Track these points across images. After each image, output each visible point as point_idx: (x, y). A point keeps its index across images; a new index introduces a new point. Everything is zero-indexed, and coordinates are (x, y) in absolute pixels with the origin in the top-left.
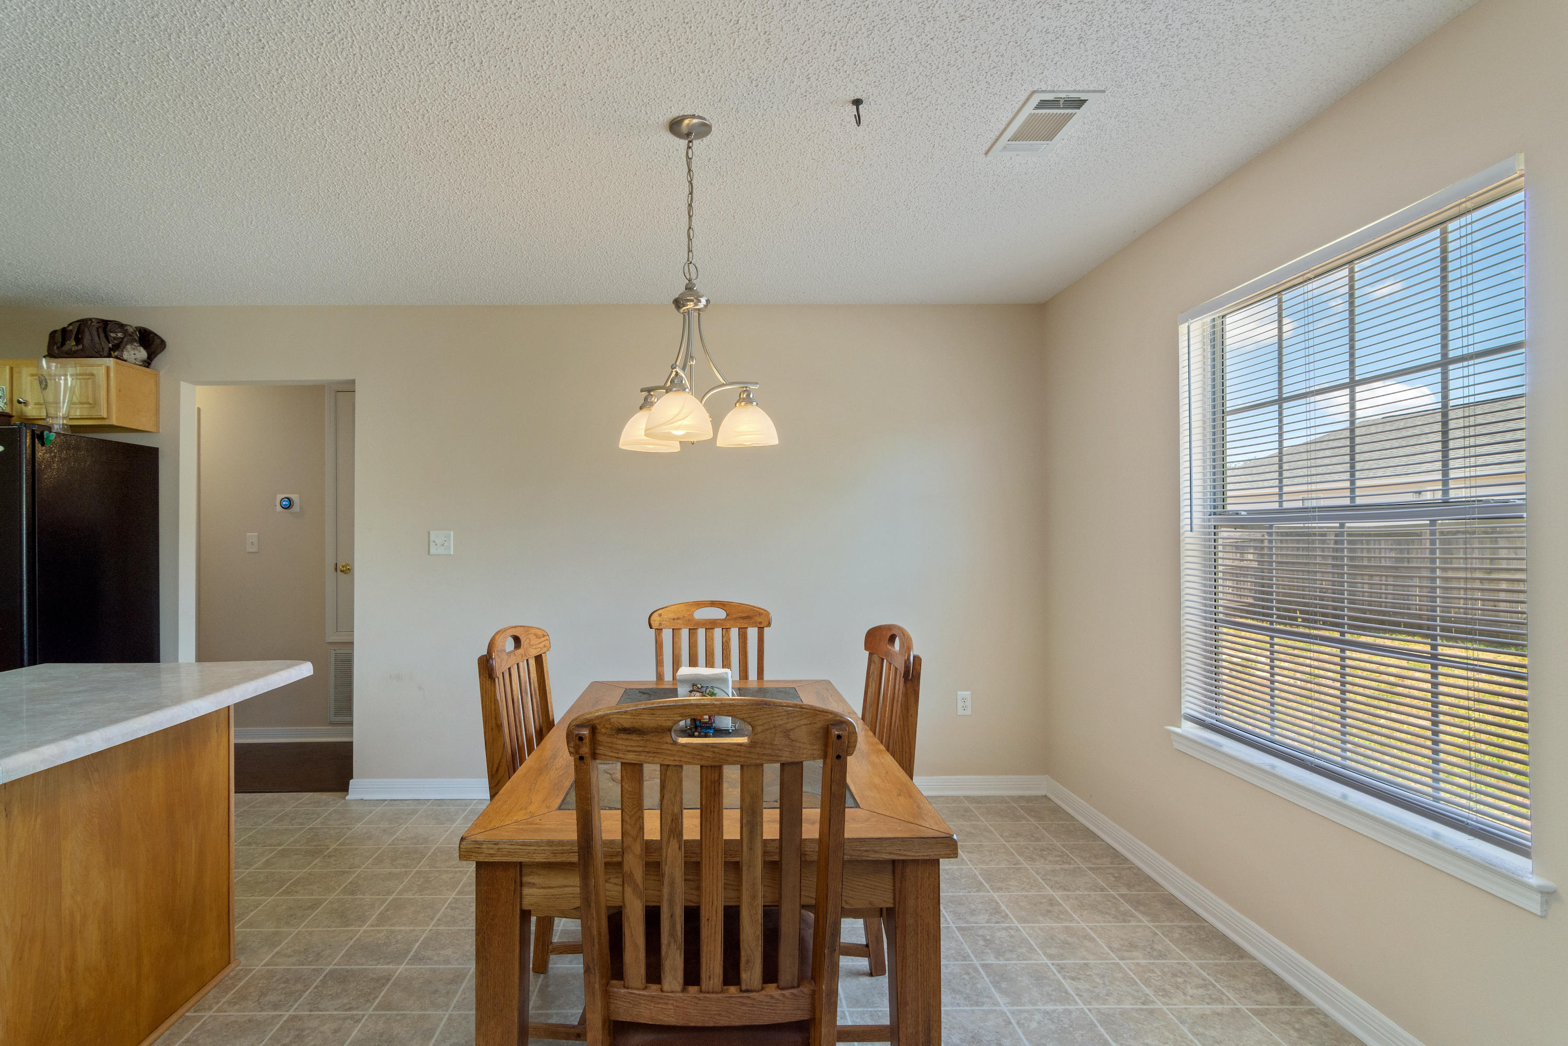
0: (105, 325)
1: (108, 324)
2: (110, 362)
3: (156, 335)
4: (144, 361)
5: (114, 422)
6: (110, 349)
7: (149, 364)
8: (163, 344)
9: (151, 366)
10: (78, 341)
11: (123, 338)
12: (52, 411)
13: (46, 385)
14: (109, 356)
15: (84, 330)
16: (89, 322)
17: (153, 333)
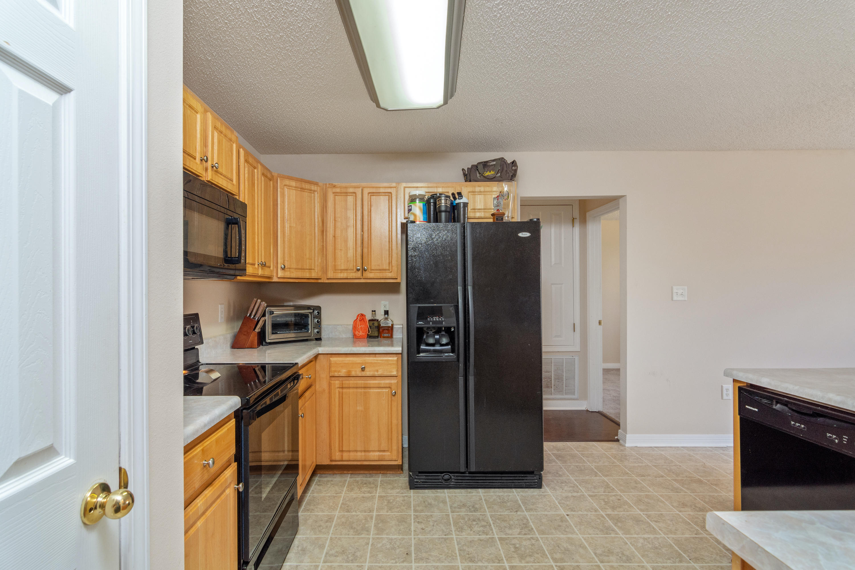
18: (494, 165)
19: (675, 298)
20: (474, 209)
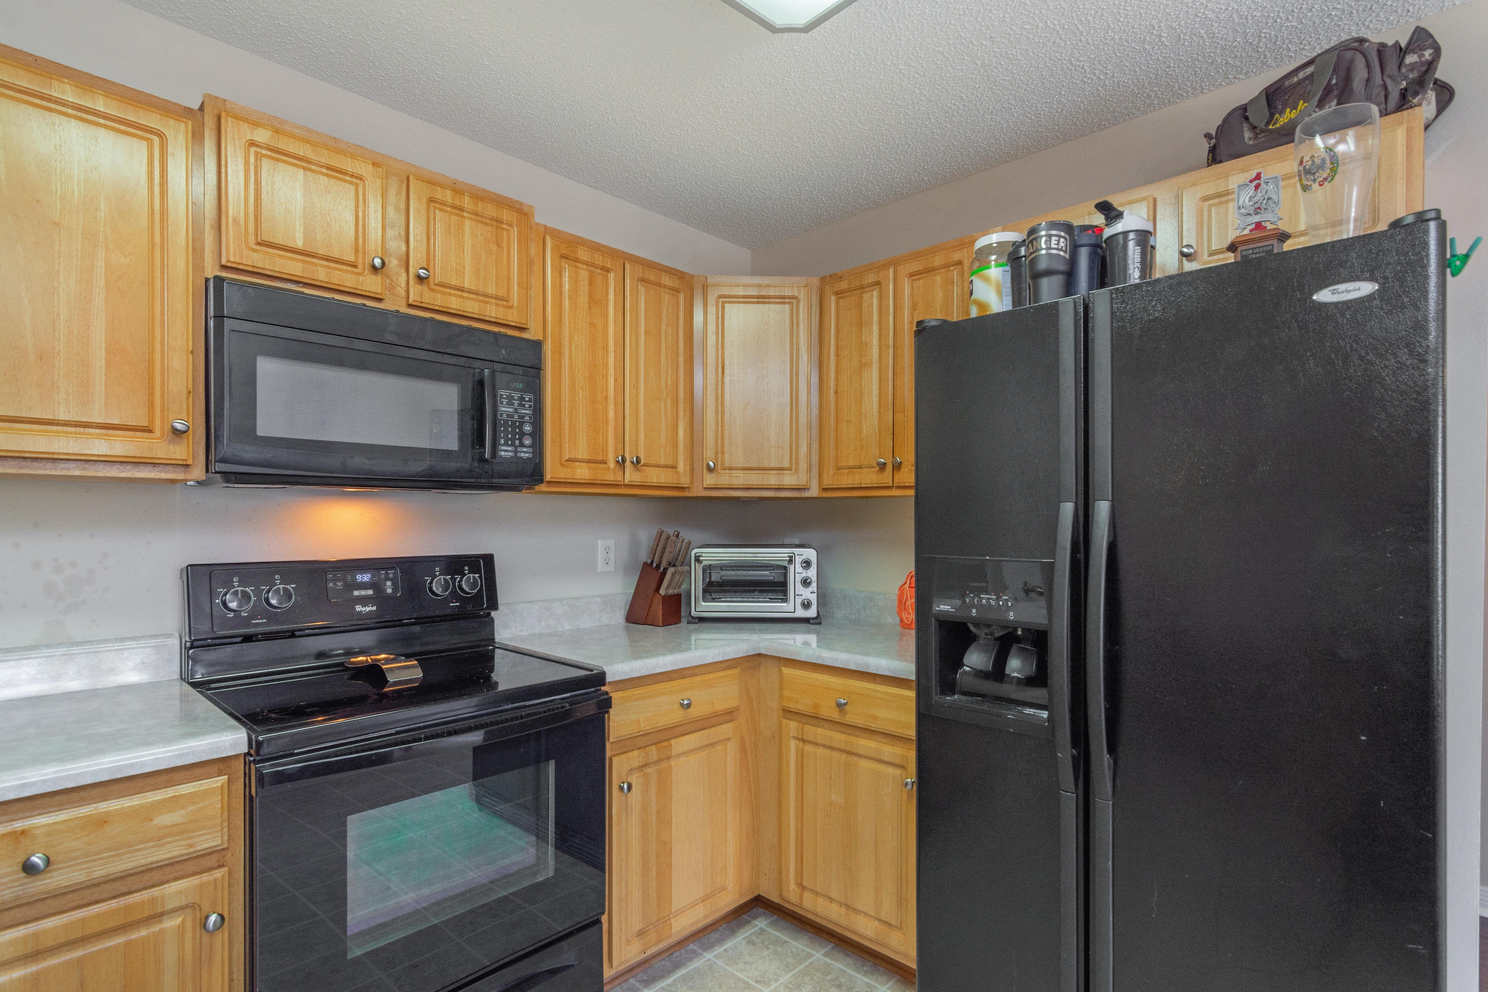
18: (1312, 75)
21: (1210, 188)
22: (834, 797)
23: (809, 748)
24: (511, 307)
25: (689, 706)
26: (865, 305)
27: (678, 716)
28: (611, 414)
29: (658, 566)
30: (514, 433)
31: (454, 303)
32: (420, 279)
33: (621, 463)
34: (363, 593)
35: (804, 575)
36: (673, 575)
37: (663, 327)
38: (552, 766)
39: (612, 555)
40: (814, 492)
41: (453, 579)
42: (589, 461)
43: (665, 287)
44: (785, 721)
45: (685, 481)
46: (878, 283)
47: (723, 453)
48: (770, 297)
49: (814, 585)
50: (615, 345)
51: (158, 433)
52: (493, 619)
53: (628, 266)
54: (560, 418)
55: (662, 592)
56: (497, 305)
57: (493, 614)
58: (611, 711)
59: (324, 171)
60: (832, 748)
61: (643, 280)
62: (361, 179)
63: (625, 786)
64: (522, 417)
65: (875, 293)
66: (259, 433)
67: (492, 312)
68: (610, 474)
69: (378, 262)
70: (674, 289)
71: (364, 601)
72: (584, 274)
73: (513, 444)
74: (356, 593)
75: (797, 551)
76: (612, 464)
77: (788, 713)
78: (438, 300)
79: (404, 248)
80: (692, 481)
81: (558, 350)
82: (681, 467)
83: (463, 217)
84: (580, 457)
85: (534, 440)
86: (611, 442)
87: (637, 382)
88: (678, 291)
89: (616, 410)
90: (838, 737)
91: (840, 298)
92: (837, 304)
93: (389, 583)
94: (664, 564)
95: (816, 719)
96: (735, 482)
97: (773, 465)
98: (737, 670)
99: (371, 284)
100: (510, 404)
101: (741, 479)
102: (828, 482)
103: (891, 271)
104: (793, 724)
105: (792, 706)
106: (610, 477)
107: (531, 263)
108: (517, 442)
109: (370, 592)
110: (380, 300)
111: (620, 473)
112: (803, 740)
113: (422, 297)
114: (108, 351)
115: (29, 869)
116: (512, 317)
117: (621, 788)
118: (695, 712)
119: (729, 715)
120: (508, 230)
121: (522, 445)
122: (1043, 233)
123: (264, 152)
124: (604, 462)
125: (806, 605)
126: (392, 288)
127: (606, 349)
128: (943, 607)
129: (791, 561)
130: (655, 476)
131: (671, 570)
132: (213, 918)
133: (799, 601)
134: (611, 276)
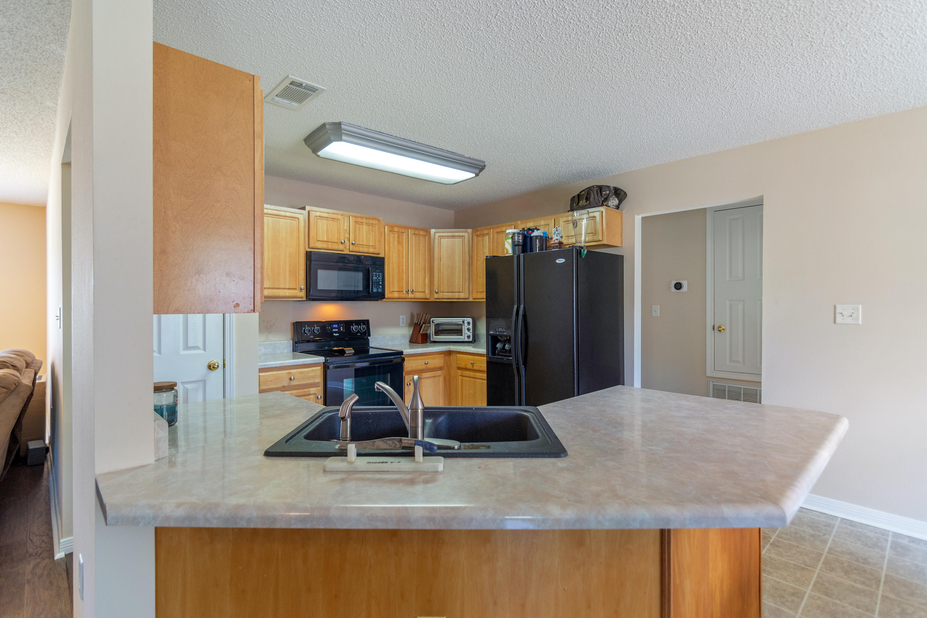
0: (600, 188)
1: (602, 188)
2: (602, 209)
3: (621, 190)
4: (616, 206)
5: (605, 242)
6: (603, 201)
7: (618, 207)
8: (625, 194)
9: (620, 208)
10: (587, 199)
11: (609, 194)
12: (578, 240)
13: (577, 225)
14: (602, 205)
15: (590, 193)
16: (592, 188)
17: (620, 189)
19: (839, 319)
20: (568, 236)
21: (565, 219)
22: (471, 392)
23: (464, 378)
24: (376, 248)
25: (427, 363)
26: (484, 240)
27: (424, 367)
28: (404, 276)
29: (420, 324)
30: (377, 285)
31: (361, 249)
32: (352, 244)
33: (407, 292)
34: (335, 330)
35: (468, 327)
36: (425, 327)
37: (421, 248)
38: (389, 375)
39: (405, 321)
40: (471, 300)
41: (358, 327)
42: (398, 292)
43: (421, 235)
44: (458, 371)
45: (428, 296)
46: (488, 234)
47: (440, 287)
48: (455, 236)
49: (471, 330)
50: (406, 255)
51: (298, 289)
52: (369, 339)
53: (409, 230)
54: (389, 279)
55: (421, 332)
56: (372, 248)
57: (369, 338)
58: (405, 362)
59: (331, 219)
60: (470, 377)
61: (414, 234)
62: (339, 220)
63: (409, 384)
64: (379, 280)
65: (487, 237)
66: (318, 289)
67: (371, 250)
68: (404, 295)
69: (343, 241)
70: (424, 235)
71: (336, 332)
72: (396, 235)
73: (377, 288)
74: (334, 330)
75: (465, 319)
76: (405, 292)
77: (459, 368)
78: (357, 249)
79: (349, 236)
80: (430, 296)
81: (389, 259)
82: (427, 292)
83: (363, 225)
84: (395, 290)
85: (382, 286)
86: (404, 285)
87: (412, 266)
88: (425, 236)
89: (406, 275)
90: (472, 374)
91: (478, 237)
92: (477, 239)
93: (342, 328)
94: (422, 323)
95: (466, 369)
96: (445, 297)
97: (457, 291)
98: (443, 355)
99: (341, 247)
100: (376, 276)
101: (446, 295)
102: (474, 296)
103: (492, 230)
104: (460, 371)
105: (459, 366)
106: (404, 296)
107: (381, 234)
108: (378, 287)
109: (337, 330)
110: (343, 251)
111: (407, 295)
112: (462, 376)
113: (353, 249)
114: (289, 271)
115: (291, 379)
116: (376, 251)
117: (408, 385)
118: (429, 366)
119: (440, 369)
120: (375, 226)
121: (379, 288)
122: (516, 235)
123: (318, 218)
124: (402, 291)
125: (469, 337)
126: (345, 247)
127: (403, 257)
128: (492, 332)
129: (463, 322)
130: (418, 295)
131: (424, 325)
132: (319, 396)
133: (466, 335)
134: (404, 234)
